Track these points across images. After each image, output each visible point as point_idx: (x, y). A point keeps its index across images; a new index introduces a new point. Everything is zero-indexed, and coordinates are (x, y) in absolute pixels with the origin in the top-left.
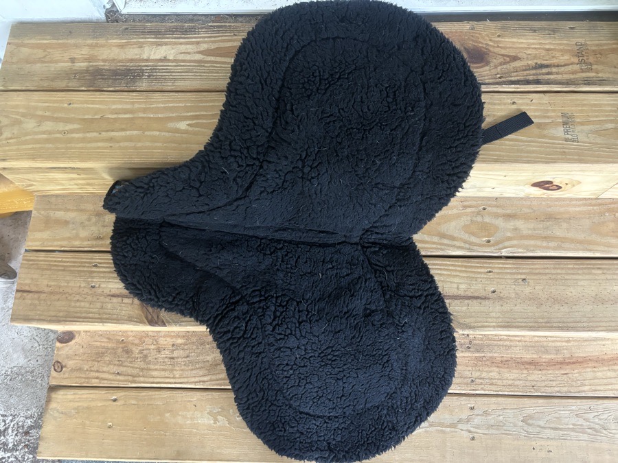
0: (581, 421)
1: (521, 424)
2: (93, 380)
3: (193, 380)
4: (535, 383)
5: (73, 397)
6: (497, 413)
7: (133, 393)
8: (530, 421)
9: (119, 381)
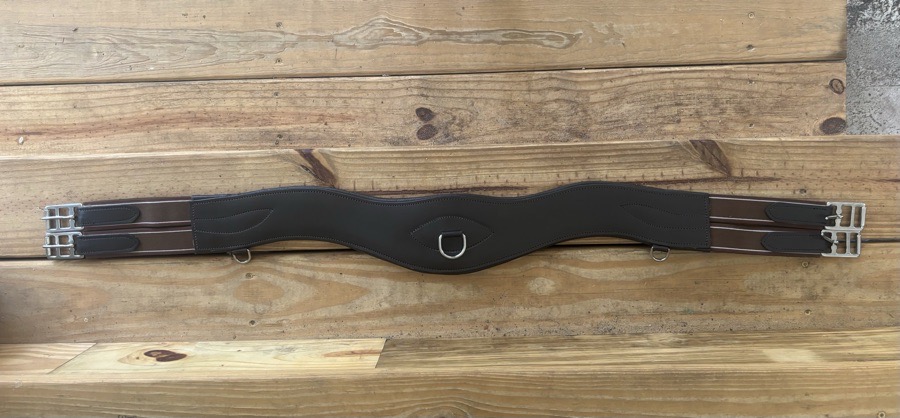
0: (144, 52)
1: (218, 45)
2: (784, 71)
3: (646, 78)
4: (197, 96)
5: (809, 48)
6: (246, 56)
7: (727, 57)
8: (207, 49)
9: (747, 72)
